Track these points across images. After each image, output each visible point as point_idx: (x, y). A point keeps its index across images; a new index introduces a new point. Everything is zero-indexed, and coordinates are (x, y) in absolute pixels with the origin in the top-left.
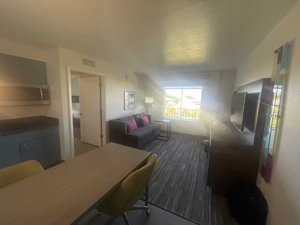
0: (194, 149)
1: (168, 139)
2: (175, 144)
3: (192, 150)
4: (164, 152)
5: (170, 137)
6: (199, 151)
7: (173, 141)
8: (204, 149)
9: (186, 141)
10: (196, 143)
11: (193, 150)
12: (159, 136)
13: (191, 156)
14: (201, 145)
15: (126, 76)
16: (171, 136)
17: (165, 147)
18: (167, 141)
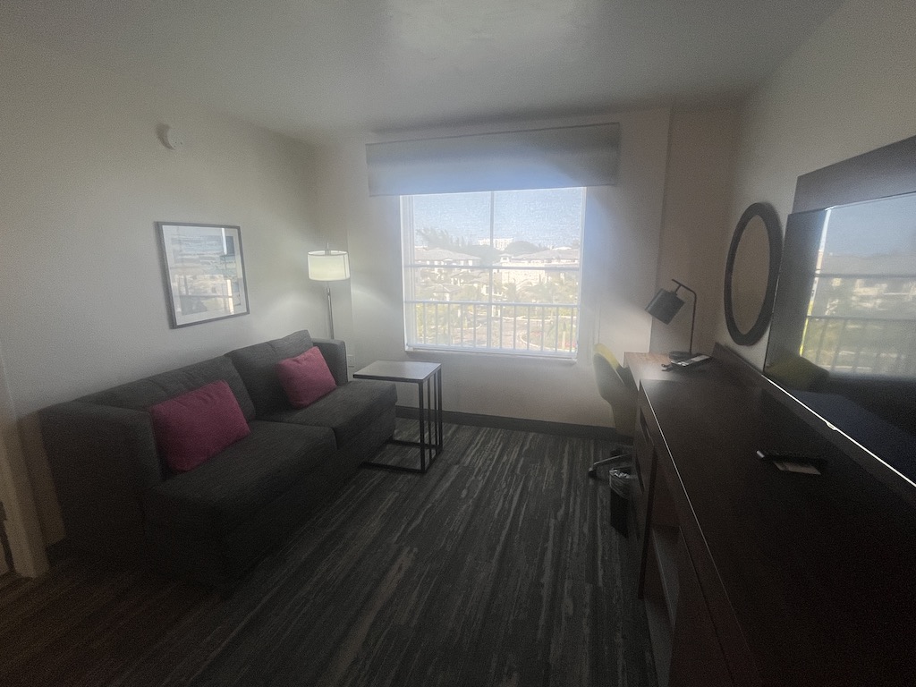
0: (561, 512)
1: (432, 461)
2: (464, 493)
3: (549, 527)
4: (396, 567)
5: (439, 448)
6: (586, 530)
7: (455, 470)
8: (608, 513)
9: (515, 467)
10: (565, 470)
11: (553, 521)
12: (391, 441)
13: (546, 579)
14: (591, 482)
15: (162, 133)
16: (447, 435)
17: (409, 524)
18: (423, 472)
